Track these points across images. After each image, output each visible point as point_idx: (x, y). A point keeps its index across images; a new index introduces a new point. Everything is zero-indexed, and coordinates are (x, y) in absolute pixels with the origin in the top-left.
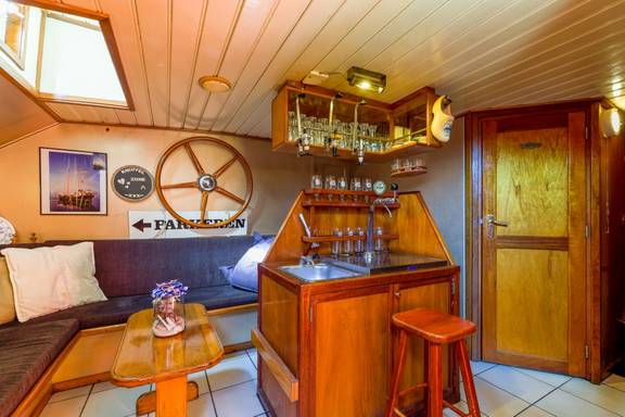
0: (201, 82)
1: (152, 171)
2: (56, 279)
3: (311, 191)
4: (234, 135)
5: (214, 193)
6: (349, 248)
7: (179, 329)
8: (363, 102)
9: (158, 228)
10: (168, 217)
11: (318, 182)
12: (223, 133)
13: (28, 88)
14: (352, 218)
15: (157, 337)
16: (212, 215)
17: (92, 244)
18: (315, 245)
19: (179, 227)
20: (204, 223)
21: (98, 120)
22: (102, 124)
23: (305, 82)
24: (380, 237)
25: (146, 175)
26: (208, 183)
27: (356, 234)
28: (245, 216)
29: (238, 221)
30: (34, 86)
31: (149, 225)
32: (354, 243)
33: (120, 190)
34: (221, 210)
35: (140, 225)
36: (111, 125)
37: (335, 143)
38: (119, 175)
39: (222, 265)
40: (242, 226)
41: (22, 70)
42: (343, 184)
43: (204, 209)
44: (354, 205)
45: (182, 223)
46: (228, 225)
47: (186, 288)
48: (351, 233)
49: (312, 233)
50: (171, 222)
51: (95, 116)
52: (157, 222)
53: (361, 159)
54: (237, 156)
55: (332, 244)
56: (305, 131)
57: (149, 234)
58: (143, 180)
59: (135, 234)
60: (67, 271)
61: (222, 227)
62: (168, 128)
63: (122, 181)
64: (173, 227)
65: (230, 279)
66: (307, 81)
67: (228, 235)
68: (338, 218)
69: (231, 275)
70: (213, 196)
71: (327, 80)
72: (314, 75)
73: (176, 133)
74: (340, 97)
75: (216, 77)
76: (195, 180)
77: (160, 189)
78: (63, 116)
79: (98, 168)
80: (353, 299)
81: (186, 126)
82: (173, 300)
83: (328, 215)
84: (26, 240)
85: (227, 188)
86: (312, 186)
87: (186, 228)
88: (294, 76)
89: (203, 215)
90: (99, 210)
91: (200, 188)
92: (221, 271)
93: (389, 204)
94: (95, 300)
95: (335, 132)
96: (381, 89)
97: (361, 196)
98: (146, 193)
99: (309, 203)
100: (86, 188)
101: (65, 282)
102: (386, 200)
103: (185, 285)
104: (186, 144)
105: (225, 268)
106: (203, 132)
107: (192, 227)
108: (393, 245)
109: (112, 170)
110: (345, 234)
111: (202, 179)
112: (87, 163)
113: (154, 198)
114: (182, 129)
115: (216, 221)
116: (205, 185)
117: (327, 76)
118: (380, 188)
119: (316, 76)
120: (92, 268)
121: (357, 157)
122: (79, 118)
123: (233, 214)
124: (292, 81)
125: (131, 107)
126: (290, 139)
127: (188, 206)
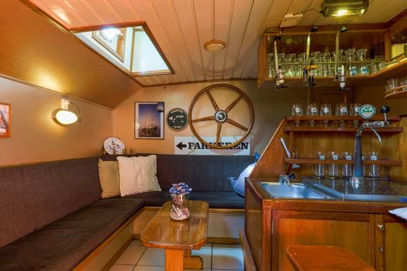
0: (205, 46)
1: (187, 110)
2: (137, 176)
3: (291, 118)
4: (240, 79)
5: (226, 123)
6: (333, 172)
7: (184, 217)
8: (344, 28)
9: (190, 148)
10: (196, 141)
11: (298, 110)
12: (232, 79)
13: (126, 72)
14: (338, 142)
15: (172, 219)
16: (224, 140)
17: (155, 156)
18: (295, 166)
19: (203, 148)
20: (219, 145)
21: (160, 83)
22: (162, 85)
23: (282, 26)
24: (375, 162)
25: (184, 114)
26: (221, 116)
27: (343, 158)
28: (248, 140)
29: (243, 144)
30: (129, 70)
31: (185, 146)
32: (340, 167)
33: (171, 124)
34: (231, 136)
35: (181, 146)
36: (167, 85)
37: (311, 74)
38: (170, 115)
39: (230, 176)
40: (246, 148)
41: (123, 62)
42: (326, 110)
43: (218, 135)
44: (340, 129)
45: (205, 145)
46: (236, 146)
47: (190, 189)
48: (335, 157)
49: (291, 155)
50: (198, 144)
51: (159, 81)
52: (190, 144)
53: (342, 85)
54: (242, 95)
55: (315, 166)
56: (280, 68)
57: (185, 151)
58: (182, 117)
59: (178, 152)
60: (143, 171)
61: (231, 148)
62: (196, 82)
63: (171, 118)
64: (199, 148)
65: (234, 188)
66: (284, 25)
67: (236, 155)
68: (323, 142)
69: (235, 184)
70: (225, 125)
71: (302, 18)
72: (288, 18)
73: (201, 84)
74: (316, 30)
75: (213, 41)
76: (213, 115)
77: (191, 122)
78: (144, 84)
79: (160, 111)
80: (321, 222)
81: (207, 78)
82: (181, 196)
83: (311, 140)
84: (129, 153)
85: (235, 119)
86: (293, 114)
87: (207, 148)
88: (271, 23)
89: (218, 140)
90: (160, 136)
91: (216, 120)
92: (229, 181)
93: (377, 127)
94: (155, 190)
95: (312, 63)
96: (363, 11)
97: (348, 120)
98: (184, 125)
99: (289, 128)
100: (154, 123)
101: (142, 177)
102: (374, 123)
103: (189, 187)
104: (207, 91)
105: (232, 179)
106: (218, 81)
107: (211, 148)
108: (395, 172)
109: (167, 112)
110: (329, 158)
111: (217, 114)
112: (155, 108)
113: (188, 128)
114: (205, 81)
115: (227, 144)
116: (219, 118)
117: (302, 15)
118: (367, 111)
119: (291, 18)
120: (155, 171)
121: (339, 83)
122: (151, 83)
123: (239, 138)
124: (270, 28)
125: (173, 72)
126: (270, 76)
127: (208, 133)
